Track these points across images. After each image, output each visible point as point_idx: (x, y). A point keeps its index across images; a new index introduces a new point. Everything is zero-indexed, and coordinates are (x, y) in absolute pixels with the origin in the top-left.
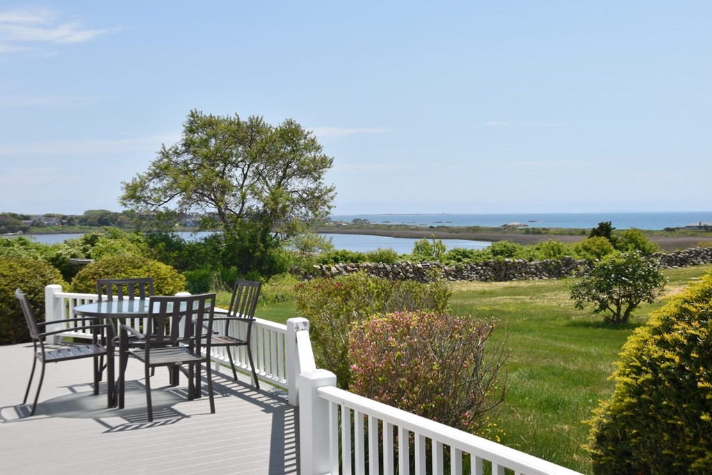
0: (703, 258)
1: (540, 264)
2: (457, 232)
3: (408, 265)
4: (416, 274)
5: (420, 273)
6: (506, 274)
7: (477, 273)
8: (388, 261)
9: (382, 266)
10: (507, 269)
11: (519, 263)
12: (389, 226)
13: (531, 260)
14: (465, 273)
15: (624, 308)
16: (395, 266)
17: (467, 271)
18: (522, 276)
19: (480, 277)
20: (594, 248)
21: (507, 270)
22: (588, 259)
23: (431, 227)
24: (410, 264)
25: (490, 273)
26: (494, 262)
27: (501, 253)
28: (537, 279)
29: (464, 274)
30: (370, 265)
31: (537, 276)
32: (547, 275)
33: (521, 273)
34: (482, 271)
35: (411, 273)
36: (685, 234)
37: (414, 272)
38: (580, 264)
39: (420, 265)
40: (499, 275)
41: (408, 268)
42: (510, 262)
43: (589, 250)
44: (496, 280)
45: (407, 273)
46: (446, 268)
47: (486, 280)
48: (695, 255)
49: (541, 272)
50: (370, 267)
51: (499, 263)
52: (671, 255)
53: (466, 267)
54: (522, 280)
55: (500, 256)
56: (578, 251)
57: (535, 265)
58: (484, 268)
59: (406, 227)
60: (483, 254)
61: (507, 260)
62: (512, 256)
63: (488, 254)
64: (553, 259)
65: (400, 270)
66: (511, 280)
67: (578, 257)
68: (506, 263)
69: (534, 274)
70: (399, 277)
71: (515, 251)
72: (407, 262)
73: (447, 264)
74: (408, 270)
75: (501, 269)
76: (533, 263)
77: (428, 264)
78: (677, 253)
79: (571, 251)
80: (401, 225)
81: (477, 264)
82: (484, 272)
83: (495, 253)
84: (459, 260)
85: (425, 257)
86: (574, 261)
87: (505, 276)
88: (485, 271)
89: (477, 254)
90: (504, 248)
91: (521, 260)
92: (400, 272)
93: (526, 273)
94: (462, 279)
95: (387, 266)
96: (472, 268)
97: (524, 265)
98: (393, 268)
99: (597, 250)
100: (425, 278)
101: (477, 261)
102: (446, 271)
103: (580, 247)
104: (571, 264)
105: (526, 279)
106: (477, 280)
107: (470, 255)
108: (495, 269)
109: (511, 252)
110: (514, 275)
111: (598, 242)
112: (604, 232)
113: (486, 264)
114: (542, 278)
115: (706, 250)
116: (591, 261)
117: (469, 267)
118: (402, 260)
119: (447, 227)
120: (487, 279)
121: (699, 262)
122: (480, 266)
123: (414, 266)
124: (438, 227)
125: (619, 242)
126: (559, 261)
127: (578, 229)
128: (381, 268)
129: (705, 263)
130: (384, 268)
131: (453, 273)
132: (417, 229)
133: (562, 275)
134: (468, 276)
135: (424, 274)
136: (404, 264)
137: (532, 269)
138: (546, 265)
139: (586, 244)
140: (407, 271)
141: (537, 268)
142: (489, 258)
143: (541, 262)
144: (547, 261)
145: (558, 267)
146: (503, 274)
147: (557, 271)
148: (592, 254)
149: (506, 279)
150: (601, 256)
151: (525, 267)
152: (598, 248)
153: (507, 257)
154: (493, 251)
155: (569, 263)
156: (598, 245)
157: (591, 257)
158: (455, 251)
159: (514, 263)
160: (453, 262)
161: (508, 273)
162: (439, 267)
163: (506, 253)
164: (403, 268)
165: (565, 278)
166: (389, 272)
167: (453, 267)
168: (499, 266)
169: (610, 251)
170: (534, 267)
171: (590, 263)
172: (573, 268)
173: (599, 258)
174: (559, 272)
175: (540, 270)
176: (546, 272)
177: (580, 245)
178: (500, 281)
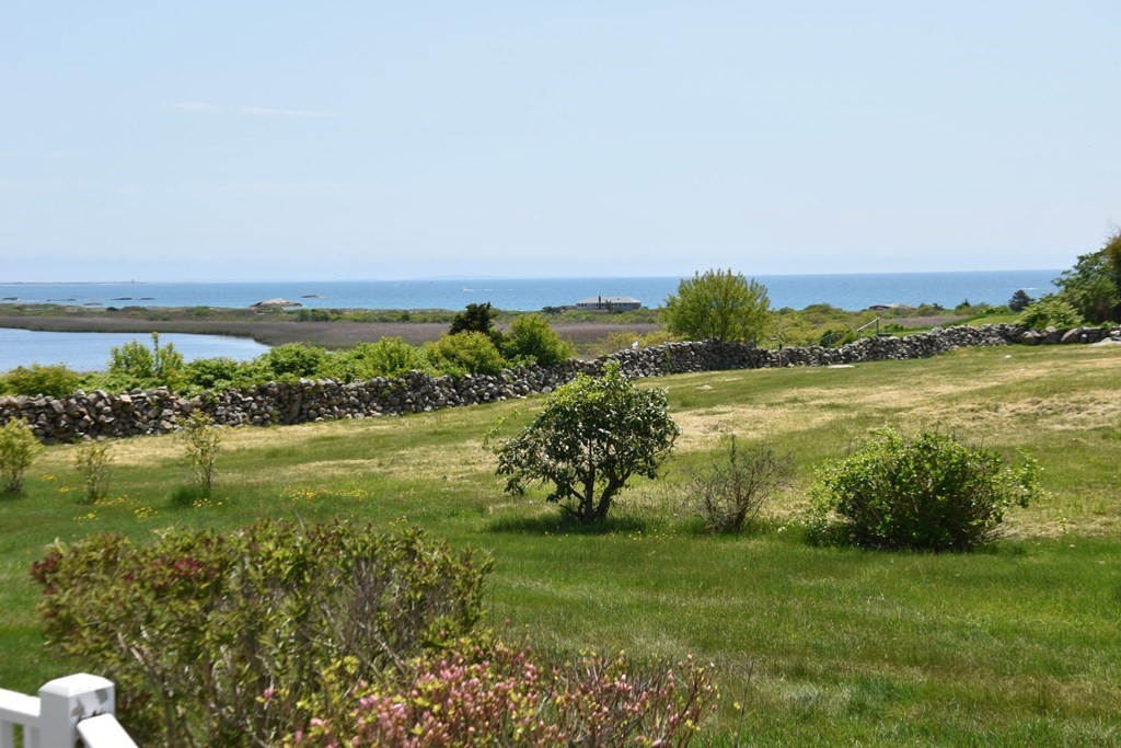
0: (643, 367)
1: (365, 386)
2: (165, 319)
3: (100, 397)
4: (118, 416)
5: (128, 413)
6: (301, 409)
7: (245, 410)
8: (55, 391)
9: (42, 402)
10: (304, 398)
11: (326, 386)
12: (18, 308)
13: (348, 380)
14: (221, 410)
15: (599, 487)
16: (73, 401)
17: (226, 406)
18: (333, 410)
19: (252, 417)
20: (463, 354)
21: (304, 400)
22: (453, 375)
23: (111, 309)
24: (105, 395)
25: (271, 408)
26: (278, 386)
27: (291, 367)
28: (361, 415)
29: (218, 413)
30: (15, 400)
31: (360, 410)
32: (380, 408)
33: (330, 407)
34: (254, 406)
35: (108, 415)
36: (577, 319)
37: (113, 413)
38: (439, 384)
39: (126, 398)
40: (288, 412)
41: (100, 404)
42: (308, 384)
43: (454, 356)
44: (283, 422)
45: (98, 414)
46: (182, 401)
47: (263, 423)
48: (631, 362)
49: (368, 403)
50: (15, 405)
51: (289, 387)
52: (591, 362)
53: (222, 399)
54: (335, 419)
55: (288, 375)
56: (434, 360)
57: (356, 389)
58: (259, 398)
59: (59, 309)
60: (256, 371)
61: (303, 380)
62: (312, 373)
63: (265, 370)
64: (389, 376)
65: (84, 410)
66: (311, 419)
67: (435, 371)
68: (302, 387)
69: (355, 406)
70: (82, 423)
71: (317, 362)
72: (97, 393)
73: (182, 394)
74: (101, 408)
75: (291, 401)
76: (352, 385)
77: (143, 394)
78: (600, 359)
79: (421, 361)
80: (46, 306)
81: (245, 392)
82: (259, 407)
83: (279, 368)
84: (208, 384)
85: (138, 381)
86: (428, 380)
87: (300, 412)
88: (260, 404)
89: (242, 370)
90: (296, 358)
91: (329, 381)
92: (83, 414)
93: (341, 405)
94: (214, 421)
95: (54, 402)
96: (234, 398)
97: (336, 390)
98: (67, 406)
99: (469, 358)
100: (138, 423)
101: (244, 385)
102: (181, 408)
103: (437, 352)
104: (424, 384)
105: (340, 418)
106: (245, 422)
107: (230, 374)
108: (280, 400)
109: (311, 366)
110: (317, 410)
111: (470, 342)
112: (476, 323)
113: (262, 391)
114: (370, 414)
115: (647, 353)
116: (458, 379)
117: (229, 399)
118: (87, 389)
119: (144, 310)
120: (264, 420)
121: (638, 375)
122: (251, 395)
123: (113, 400)
124: (126, 309)
125: (508, 340)
126: (401, 380)
127: (395, 311)
128: (40, 407)
129: (646, 375)
130: (49, 406)
132: (81, 313)
133: (407, 407)
134: (227, 416)
135: (135, 416)
136: (93, 396)
137: (352, 398)
138: (377, 388)
139: (448, 345)
140: (99, 411)
141: (360, 396)
142: (268, 379)
143: (368, 382)
144: (379, 381)
145: (399, 391)
146: (296, 408)
147: (397, 400)
148: (460, 364)
149: (303, 417)
150: (476, 368)
151: (339, 394)
152: (471, 354)
153: (304, 375)
154: (274, 364)
155: (418, 382)
156: (468, 348)
157: (458, 371)
158: (199, 365)
159: (317, 386)
160: (195, 388)
161: (306, 406)
162: (167, 399)
163: (301, 367)
164: (90, 405)
165: (415, 412)
166: (61, 415)
167: (197, 398)
168: (290, 394)
169: (493, 358)
170: (355, 393)
171: (456, 383)
172: (427, 393)
173: (472, 373)
174: (402, 402)
175: (367, 399)
176: (378, 403)
177: (436, 347)
178: (291, 423)
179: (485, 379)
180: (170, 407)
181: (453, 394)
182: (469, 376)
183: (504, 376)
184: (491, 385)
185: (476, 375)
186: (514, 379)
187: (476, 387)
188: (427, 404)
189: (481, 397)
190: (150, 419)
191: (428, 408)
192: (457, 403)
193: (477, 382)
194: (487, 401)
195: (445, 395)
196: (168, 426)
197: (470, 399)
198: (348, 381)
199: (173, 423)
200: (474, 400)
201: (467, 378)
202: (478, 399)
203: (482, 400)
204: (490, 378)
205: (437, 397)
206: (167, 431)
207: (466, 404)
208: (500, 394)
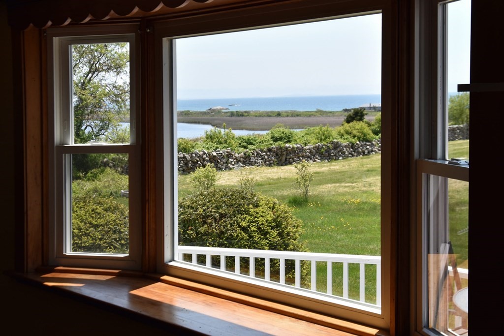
1: (313, 148)
3: (204, 153)
4: (211, 162)
5: (215, 160)
6: (286, 159)
7: (262, 159)
8: (186, 151)
10: (287, 153)
11: (297, 148)
14: (253, 159)
16: (194, 155)
17: (254, 157)
18: (300, 159)
19: (265, 162)
20: (355, 132)
22: (351, 143)
24: (206, 153)
25: (273, 158)
26: (276, 148)
27: (281, 139)
28: (311, 161)
29: (251, 161)
31: (311, 159)
32: (319, 158)
33: (299, 158)
34: (266, 157)
35: (207, 161)
37: (210, 160)
38: (346, 146)
39: (215, 154)
40: (281, 160)
41: (205, 156)
42: (290, 147)
43: (351, 133)
44: (278, 165)
45: (204, 161)
46: (237, 155)
47: (270, 165)
49: (314, 156)
51: (281, 148)
53: (253, 154)
54: (300, 163)
55: (280, 142)
56: (342, 136)
57: (309, 149)
58: (268, 153)
60: (265, 141)
61: (287, 145)
62: (290, 142)
63: (269, 140)
64: (324, 143)
65: (198, 159)
66: (291, 163)
67: (342, 140)
68: (287, 148)
69: (309, 157)
70: (197, 165)
71: (292, 136)
72: (203, 151)
74: (205, 158)
75: (282, 154)
76: (307, 147)
77: (221, 152)
81: (262, 151)
82: (268, 158)
83: (275, 140)
84: (245, 147)
85: (218, 146)
86: (341, 145)
87: (286, 160)
88: (269, 156)
90: (282, 135)
91: (298, 146)
92: (198, 161)
93: (303, 157)
94: (250, 164)
95: (186, 155)
96: (258, 154)
97: (301, 150)
98: (192, 157)
99: (358, 134)
100: (219, 165)
101: (261, 148)
102: (236, 158)
103: (342, 131)
104: (339, 147)
106: (262, 165)
107: (254, 143)
108: (277, 154)
109: (289, 138)
110: (293, 159)
112: (359, 117)
113: (270, 150)
114: (315, 161)
116: (353, 144)
117: (256, 153)
118: (198, 149)
120: (270, 163)
122: (265, 152)
123: (209, 155)
125: (373, 125)
126: (329, 145)
128: (181, 158)
130: (184, 157)
131: (242, 160)
133: (331, 157)
134: (255, 162)
135: (218, 162)
136: (202, 153)
137: (307, 153)
138: (318, 149)
139: (348, 128)
141: (310, 152)
142: (271, 145)
143: (314, 146)
144: (319, 146)
145: (328, 150)
146: (284, 158)
147: (327, 154)
148: (354, 137)
149: (287, 162)
150: (361, 139)
151: (302, 152)
152: (358, 132)
153: (287, 142)
154: (272, 137)
155: (336, 146)
156: (357, 129)
157: (353, 140)
158: (240, 138)
159: (293, 148)
160: (241, 149)
161: (288, 157)
162: (231, 154)
163: (285, 139)
164: (200, 157)
165: (335, 160)
166: (189, 161)
167: (242, 154)
168: (281, 152)
169: (369, 134)
170: (309, 151)
171: (352, 146)
172: (340, 151)
173: (359, 141)
174: (329, 155)
175: (314, 154)
176: (318, 155)
177: (341, 129)
178: (282, 165)
179: (365, 144)
180: (232, 158)
181: (351, 151)
182: (358, 143)
183: (374, 142)
184: (368, 147)
185: (361, 142)
186: (378, 144)
187: (361, 148)
188: (340, 156)
189: (364, 152)
190: (224, 163)
191: (341, 158)
192: (353, 156)
193: (362, 146)
194: (366, 155)
195: (348, 152)
196: (231, 166)
197: (359, 154)
198: (306, 145)
199: (233, 165)
200: (361, 154)
201: (357, 144)
202: (362, 153)
203: (364, 154)
204: (368, 144)
205: (344, 153)
206: (231, 169)
207: (357, 156)
208: (372, 151)
